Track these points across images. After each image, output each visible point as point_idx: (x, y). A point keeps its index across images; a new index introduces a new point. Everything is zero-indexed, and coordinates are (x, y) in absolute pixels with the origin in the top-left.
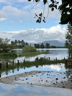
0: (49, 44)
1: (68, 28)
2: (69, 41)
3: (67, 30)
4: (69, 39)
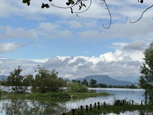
0: (96, 81)
1: (144, 57)
2: (147, 77)
3: (144, 59)
4: (146, 73)
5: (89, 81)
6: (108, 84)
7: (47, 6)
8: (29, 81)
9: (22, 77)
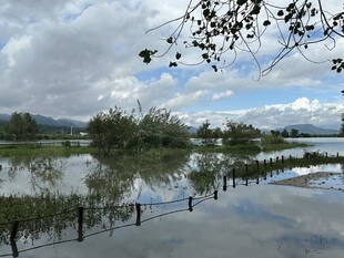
0: (297, 131)
5: (289, 131)
6: (312, 134)
7: (175, 64)
8: (217, 134)
9: (210, 131)
